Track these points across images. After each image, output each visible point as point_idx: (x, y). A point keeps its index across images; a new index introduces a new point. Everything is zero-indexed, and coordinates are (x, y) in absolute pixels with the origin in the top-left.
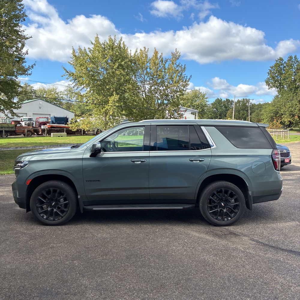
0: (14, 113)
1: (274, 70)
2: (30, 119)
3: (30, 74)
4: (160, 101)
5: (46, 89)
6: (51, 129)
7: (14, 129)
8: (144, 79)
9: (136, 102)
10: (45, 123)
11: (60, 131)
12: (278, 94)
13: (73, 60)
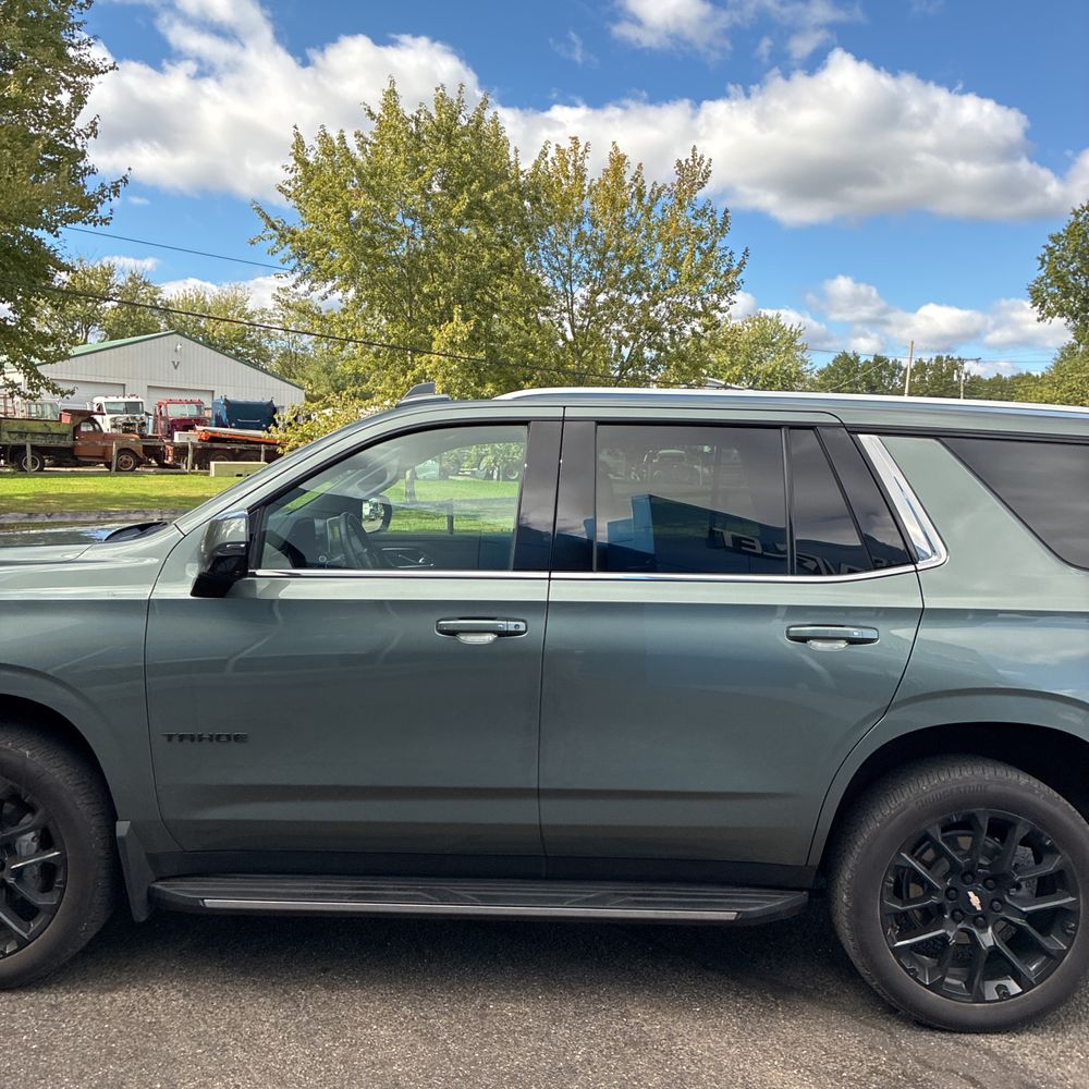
0: (39, 376)
1: (1064, 250)
2: (133, 407)
3: (104, 221)
4: (629, 349)
5: (208, 299)
6: (209, 445)
7: (68, 442)
8: (569, 262)
9: (535, 352)
10: (188, 423)
11: (244, 456)
12: (1074, 341)
13: (296, 180)
